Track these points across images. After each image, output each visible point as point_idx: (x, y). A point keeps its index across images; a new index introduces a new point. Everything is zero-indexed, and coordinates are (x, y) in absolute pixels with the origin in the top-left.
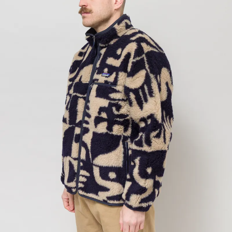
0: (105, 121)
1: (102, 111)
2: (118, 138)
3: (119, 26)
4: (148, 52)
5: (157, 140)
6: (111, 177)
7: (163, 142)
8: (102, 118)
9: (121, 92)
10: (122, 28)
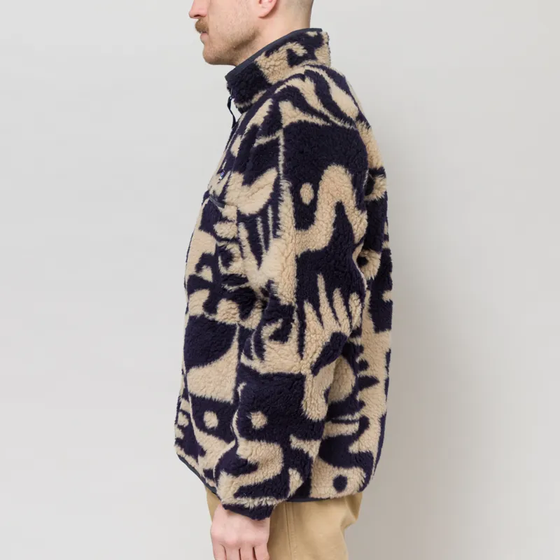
0: (206, 288)
1: (204, 264)
2: (227, 330)
3: (268, 59)
4: (292, 124)
5: (277, 346)
6: (207, 424)
7: (295, 353)
8: (201, 280)
9: (231, 221)
10: (277, 63)
